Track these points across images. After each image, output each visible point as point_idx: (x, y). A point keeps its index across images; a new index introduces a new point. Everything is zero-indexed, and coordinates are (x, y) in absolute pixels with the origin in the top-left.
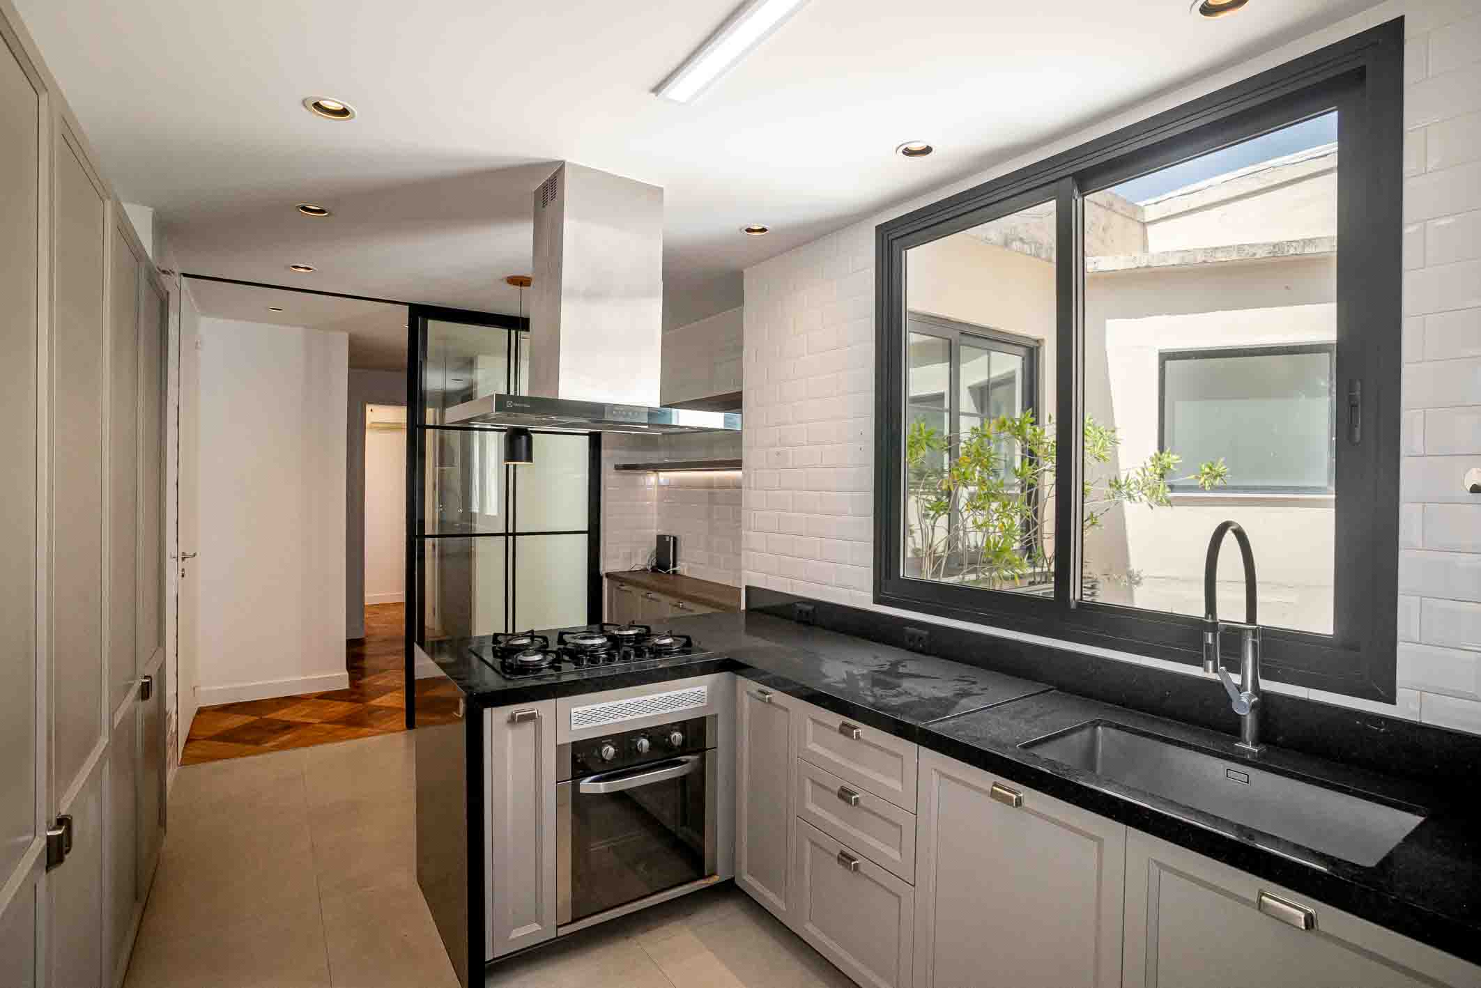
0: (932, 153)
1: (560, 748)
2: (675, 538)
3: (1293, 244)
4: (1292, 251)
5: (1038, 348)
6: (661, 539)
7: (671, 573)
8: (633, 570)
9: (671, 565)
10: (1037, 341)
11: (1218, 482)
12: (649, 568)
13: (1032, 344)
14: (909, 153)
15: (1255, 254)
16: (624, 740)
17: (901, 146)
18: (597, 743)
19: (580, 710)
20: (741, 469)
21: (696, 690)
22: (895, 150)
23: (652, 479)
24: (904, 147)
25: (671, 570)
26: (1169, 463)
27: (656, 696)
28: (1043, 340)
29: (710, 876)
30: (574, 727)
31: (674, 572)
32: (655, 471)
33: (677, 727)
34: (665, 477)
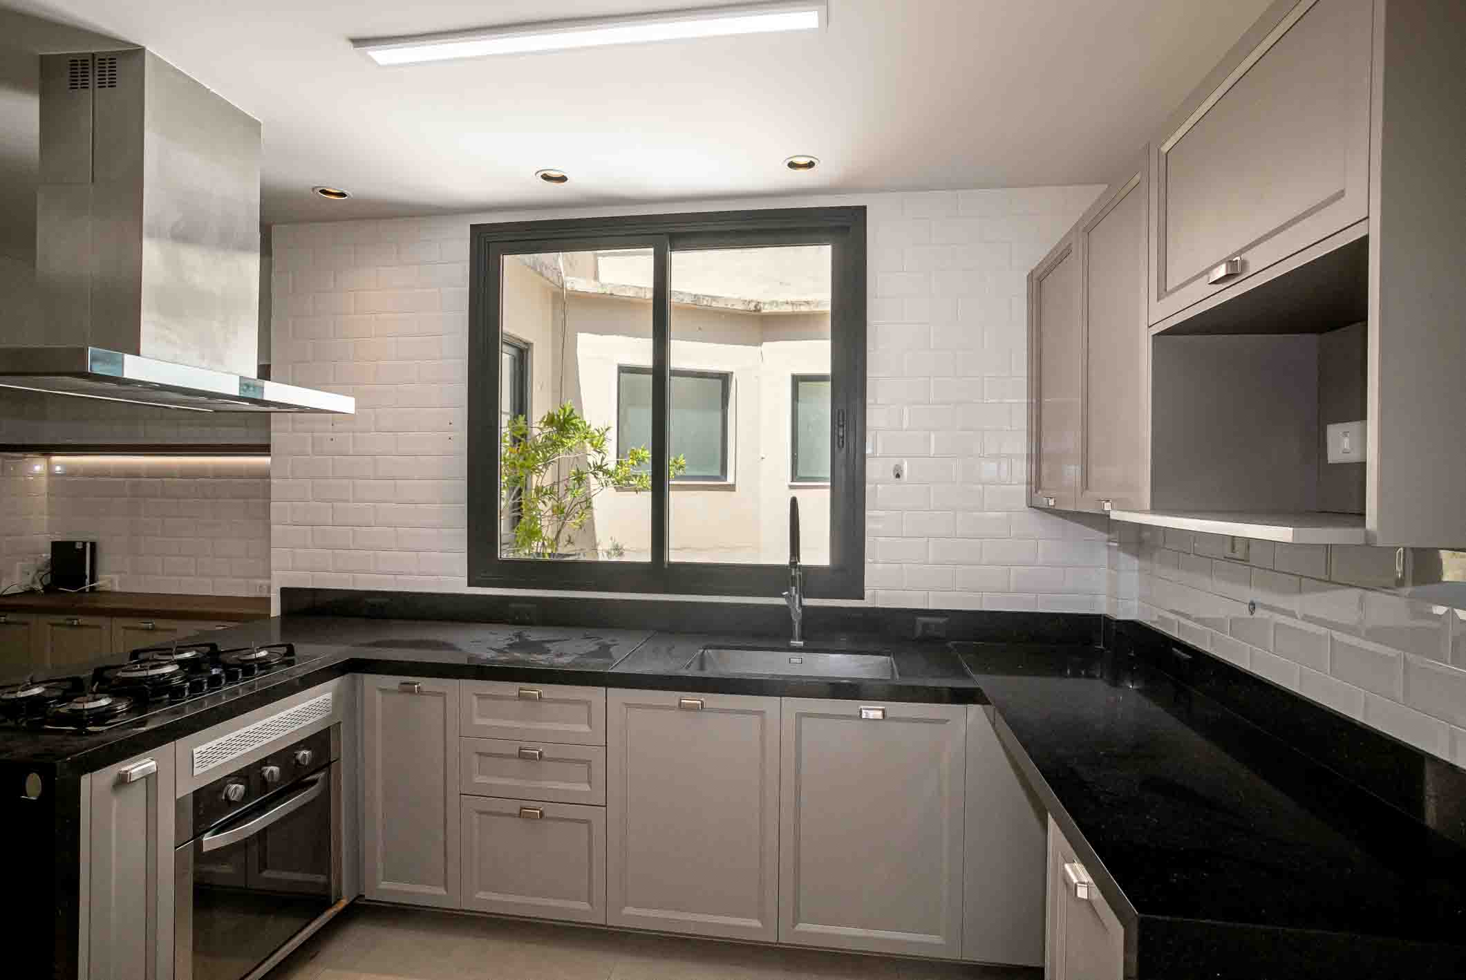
0: (566, 183)
1: (179, 803)
2: (93, 545)
3: (707, 298)
4: (705, 303)
5: (527, 350)
6: (60, 549)
7: (87, 590)
8: (5, 593)
9: (88, 580)
10: (526, 344)
11: (681, 472)
12: (39, 587)
13: (523, 346)
14: (546, 178)
15: (683, 300)
16: (249, 775)
17: (541, 171)
18: (219, 786)
19: (203, 748)
20: (269, 455)
21: (320, 699)
22: (535, 172)
23: (38, 466)
24: (543, 173)
25: (87, 586)
26: (643, 457)
27: (282, 714)
28: (532, 344)
29: (338, 900)
30: (197, 772)
31: (92, 589)
32: (44, 455)
33: (302, 746)
34: (60, 462)
